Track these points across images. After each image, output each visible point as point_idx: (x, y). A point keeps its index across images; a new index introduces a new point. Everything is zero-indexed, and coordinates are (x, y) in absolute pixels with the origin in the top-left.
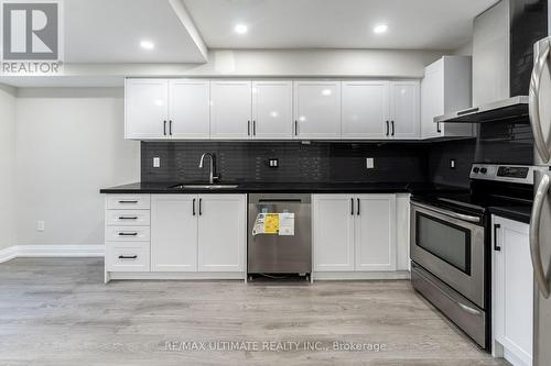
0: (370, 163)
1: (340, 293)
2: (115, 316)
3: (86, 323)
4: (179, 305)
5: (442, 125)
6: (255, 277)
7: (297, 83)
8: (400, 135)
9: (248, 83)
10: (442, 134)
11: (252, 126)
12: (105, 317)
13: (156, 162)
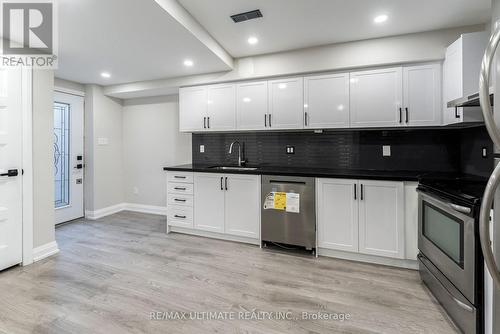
0: (387, 151)
1: (340, 269)
2: (169, 254)
3: (152, 255)
4: (208, 255)
5: (461, 111)
6: (268, 245)
7: (306, 78)
8: (415, 122)
9: (265, 82)
10: (461, 120)
11: (268, 118)
12: (163, 254)
13: (202, 149)
